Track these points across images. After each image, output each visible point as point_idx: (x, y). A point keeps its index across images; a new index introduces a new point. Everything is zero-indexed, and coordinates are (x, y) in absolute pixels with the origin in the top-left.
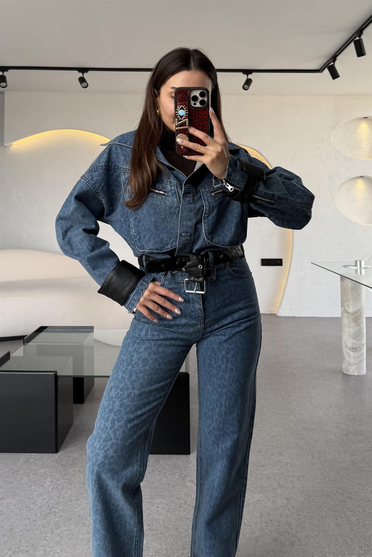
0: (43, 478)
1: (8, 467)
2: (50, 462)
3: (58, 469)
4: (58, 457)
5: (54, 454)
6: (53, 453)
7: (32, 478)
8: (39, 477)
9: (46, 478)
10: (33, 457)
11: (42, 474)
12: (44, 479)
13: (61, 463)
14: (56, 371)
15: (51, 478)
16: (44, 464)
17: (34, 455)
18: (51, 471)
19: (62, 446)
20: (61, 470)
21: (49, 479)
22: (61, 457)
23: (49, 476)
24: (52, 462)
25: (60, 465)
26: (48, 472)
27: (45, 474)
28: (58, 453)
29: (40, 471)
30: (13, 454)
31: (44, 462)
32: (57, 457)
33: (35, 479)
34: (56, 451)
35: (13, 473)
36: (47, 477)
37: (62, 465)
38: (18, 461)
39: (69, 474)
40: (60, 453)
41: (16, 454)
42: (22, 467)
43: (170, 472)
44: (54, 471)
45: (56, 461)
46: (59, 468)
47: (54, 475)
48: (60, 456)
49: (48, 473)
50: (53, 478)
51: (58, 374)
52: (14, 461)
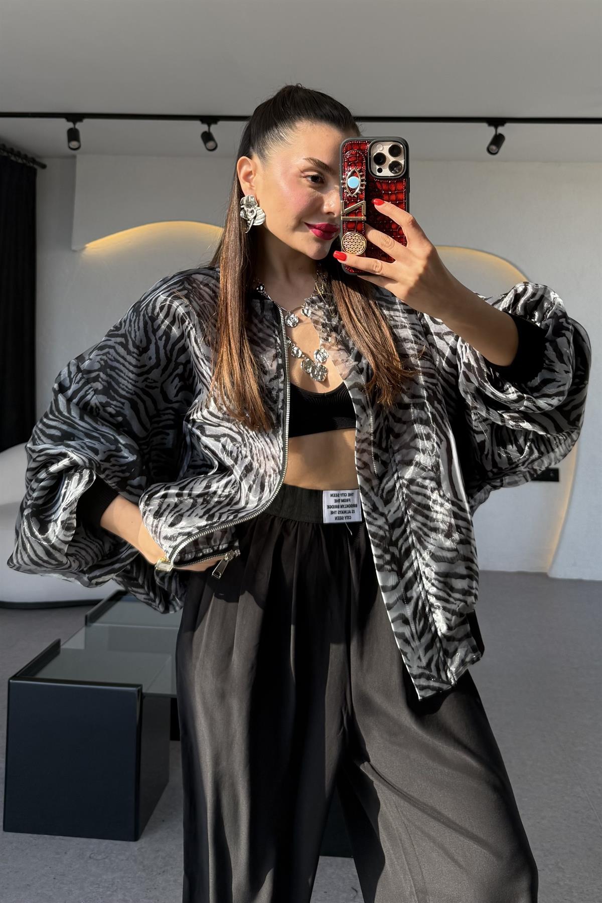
0: (109, 893)
1: (46, 866)
2: (122, 860)
3: (137, 875)
4: (138, 849)
5: (132, 843)
6: (130, 841)
7: (89, 891)
8: (101, 890)
9: (115, 893)
10: (92, 847)
11: (106, 885)
12: (111, 895)
13: (142, 862)
14: (140, 686)
15: (123, 894)
16: (112, 864)
17: (95, 841)
18: (124, 879)
19: (146, 828)
20: (142, 878)
21: (119, 895)
22: (143, 850)
23: (121, 889)
24: (127, 860)
25: (141, 867)
26: (119, 880)
27: (112, 885)
28: (139, 841)
29: (105, 877)
30: (58, 837)
31: (113, 859)
32: (136, 849)
33: (94, 894)
34: (136, 837)
35: (54, 878)
36: (115, 891)
37: (144, 867)
38: (66, 853)
39: (156, 887)
40: (143, 842)
41: (63, 839)
42: (71, 867)
43: (345, 895)
44: (130, 879)
45: (134, 858)
46: (139, 873)
47: (129, 887)
48: (142, 848)
49: (118, 882)
50: (127, 894)
51: (144, 691)
52: (58, 853)
